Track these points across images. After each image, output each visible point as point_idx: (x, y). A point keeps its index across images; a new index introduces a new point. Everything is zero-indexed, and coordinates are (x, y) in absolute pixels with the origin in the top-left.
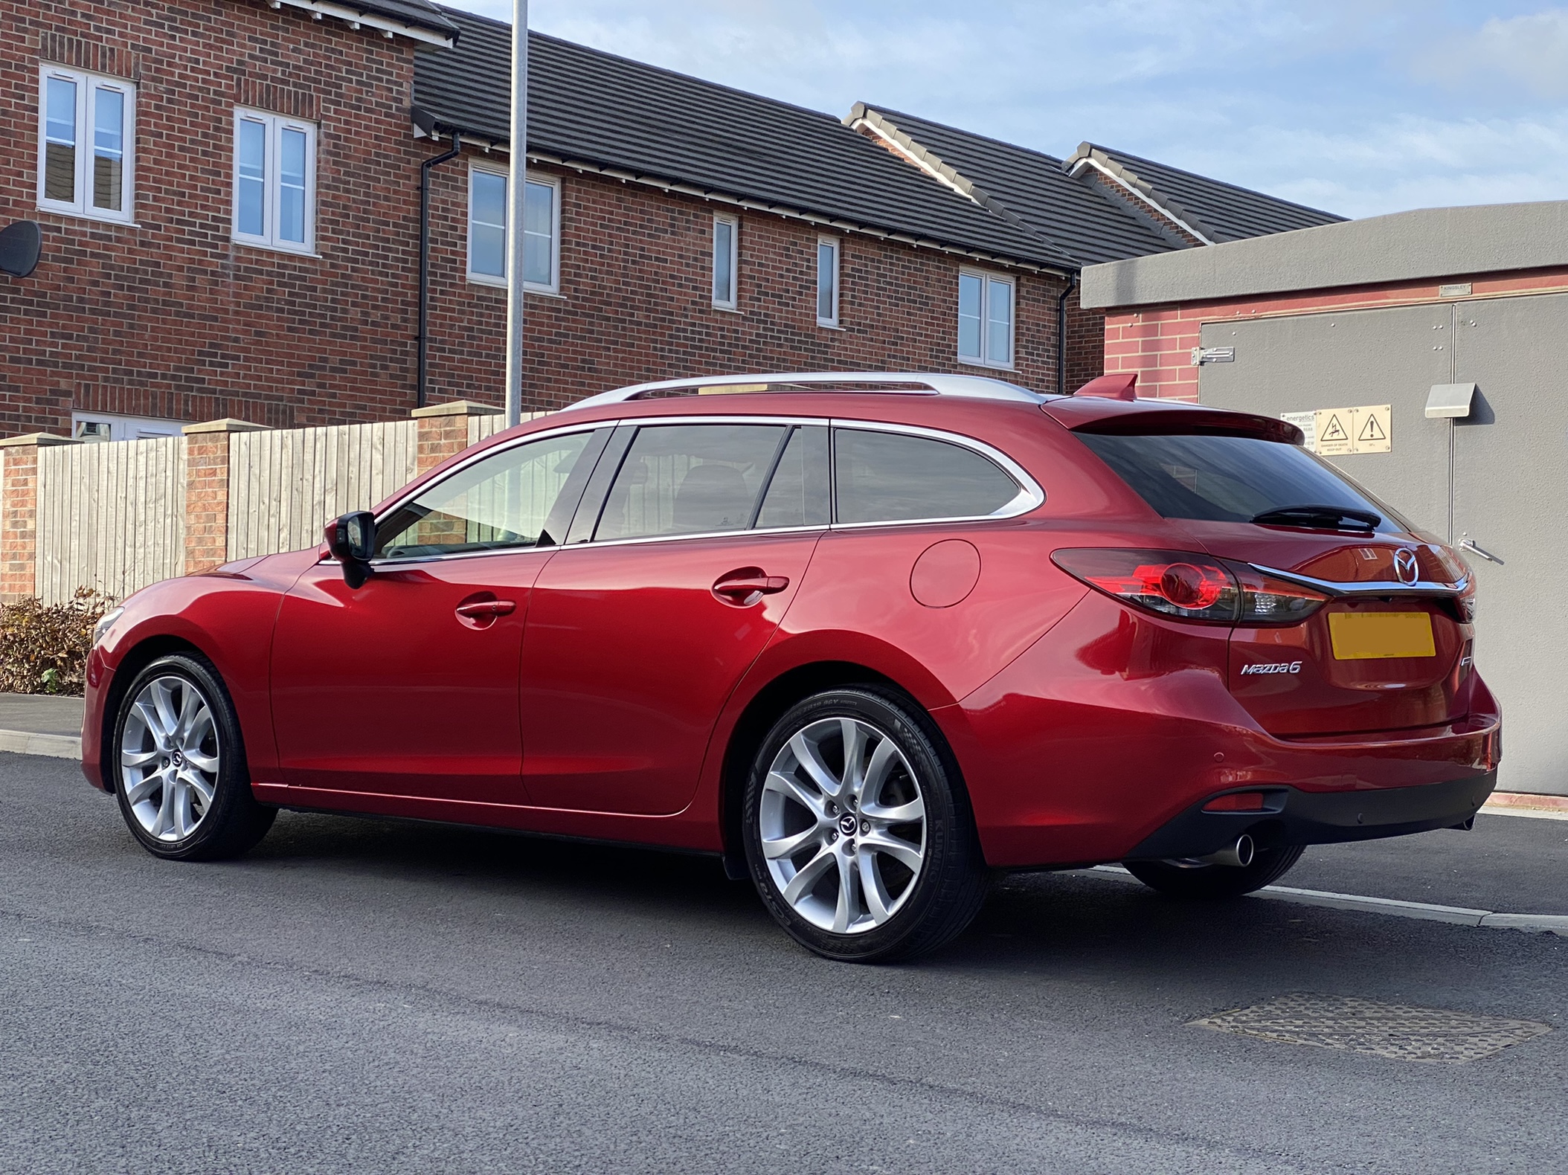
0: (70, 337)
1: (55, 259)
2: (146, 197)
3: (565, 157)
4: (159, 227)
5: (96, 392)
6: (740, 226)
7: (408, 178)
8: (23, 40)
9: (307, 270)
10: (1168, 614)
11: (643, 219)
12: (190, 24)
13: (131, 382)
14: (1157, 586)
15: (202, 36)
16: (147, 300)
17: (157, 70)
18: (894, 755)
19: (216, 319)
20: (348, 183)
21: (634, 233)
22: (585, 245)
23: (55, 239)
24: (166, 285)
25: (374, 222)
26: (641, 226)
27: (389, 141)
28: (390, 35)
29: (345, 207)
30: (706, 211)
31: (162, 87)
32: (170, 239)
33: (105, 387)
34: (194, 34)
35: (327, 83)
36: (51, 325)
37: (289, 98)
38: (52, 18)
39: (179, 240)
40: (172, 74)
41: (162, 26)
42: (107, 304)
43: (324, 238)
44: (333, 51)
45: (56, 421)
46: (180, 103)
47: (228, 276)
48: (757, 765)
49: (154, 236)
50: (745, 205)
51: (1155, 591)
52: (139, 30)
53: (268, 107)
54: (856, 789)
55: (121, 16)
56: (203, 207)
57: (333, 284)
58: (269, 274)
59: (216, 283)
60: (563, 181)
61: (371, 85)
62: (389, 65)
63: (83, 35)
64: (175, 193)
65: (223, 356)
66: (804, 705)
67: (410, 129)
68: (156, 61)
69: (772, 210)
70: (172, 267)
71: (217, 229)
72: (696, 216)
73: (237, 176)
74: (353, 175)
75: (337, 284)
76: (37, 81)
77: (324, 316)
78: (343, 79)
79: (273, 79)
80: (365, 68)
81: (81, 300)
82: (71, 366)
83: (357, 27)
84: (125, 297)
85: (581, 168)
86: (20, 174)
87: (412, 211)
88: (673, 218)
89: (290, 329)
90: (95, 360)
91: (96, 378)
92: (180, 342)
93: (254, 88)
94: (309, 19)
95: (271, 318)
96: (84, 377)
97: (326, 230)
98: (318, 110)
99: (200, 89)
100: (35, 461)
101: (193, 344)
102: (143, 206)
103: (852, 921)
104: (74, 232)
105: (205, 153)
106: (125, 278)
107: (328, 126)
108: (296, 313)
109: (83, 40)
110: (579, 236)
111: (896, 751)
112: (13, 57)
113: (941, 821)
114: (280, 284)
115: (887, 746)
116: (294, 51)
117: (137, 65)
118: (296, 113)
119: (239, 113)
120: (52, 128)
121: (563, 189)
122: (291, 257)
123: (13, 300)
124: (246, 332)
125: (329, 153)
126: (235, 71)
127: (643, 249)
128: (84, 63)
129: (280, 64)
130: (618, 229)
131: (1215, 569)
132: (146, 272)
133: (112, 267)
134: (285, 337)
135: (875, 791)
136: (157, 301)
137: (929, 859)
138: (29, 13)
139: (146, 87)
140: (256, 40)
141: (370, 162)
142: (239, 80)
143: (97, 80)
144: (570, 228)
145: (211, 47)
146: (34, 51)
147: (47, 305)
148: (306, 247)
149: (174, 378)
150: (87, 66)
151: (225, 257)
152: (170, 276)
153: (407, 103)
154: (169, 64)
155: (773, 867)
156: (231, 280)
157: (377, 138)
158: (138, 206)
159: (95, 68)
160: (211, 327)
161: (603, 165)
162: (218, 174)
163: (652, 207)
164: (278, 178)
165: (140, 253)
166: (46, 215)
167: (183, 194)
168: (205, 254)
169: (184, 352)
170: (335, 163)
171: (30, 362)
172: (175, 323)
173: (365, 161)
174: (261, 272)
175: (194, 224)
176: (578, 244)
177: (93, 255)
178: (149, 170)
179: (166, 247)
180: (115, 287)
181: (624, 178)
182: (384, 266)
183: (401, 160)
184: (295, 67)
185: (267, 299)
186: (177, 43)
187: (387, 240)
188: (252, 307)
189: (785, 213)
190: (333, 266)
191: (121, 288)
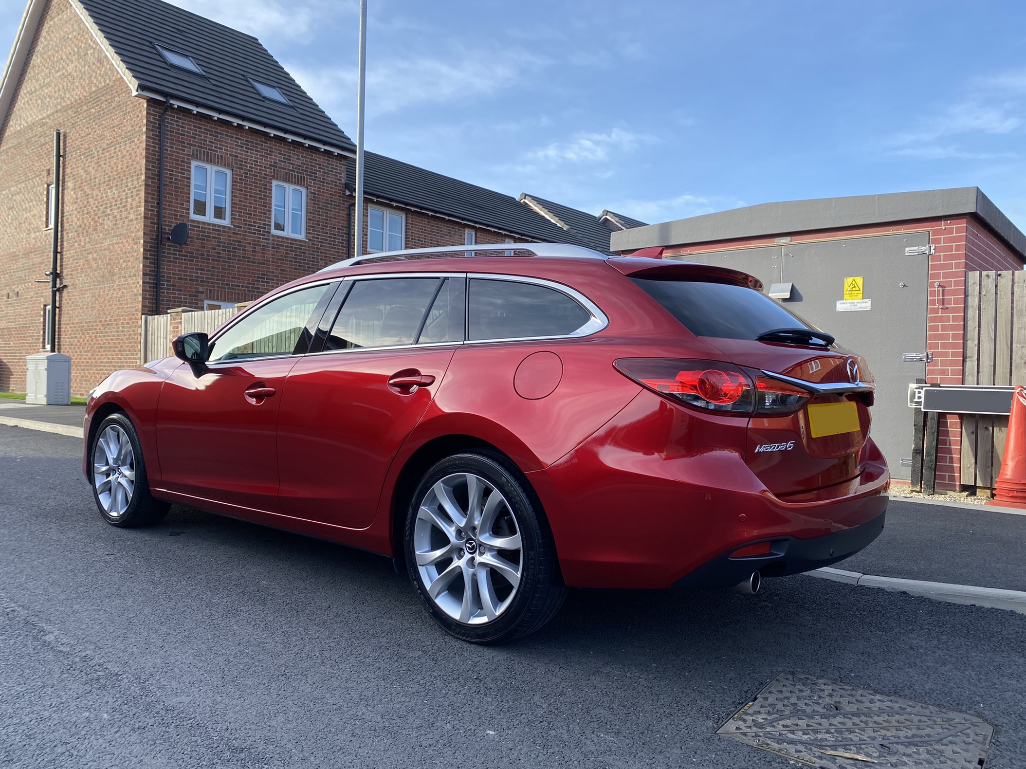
0: (203, 270)
1: (197, 239)
2: (236, 215)
3: (407, 204)
4: (241, 227)
5: (214, 292)
6: (476, 234)
7: (344, 210)
8: (184, 150)
9: (302, 246)
10: (701, 407)
11: (438, 230)
12: (254, 147)
13: (228, 288)
14: (695, 387)
15: (259, 152)
16: (236, 256)
17: (240, 165)
18: (501, 502)
19: (264, 264)
20: (319, 212)
21: (434, 235)
22: (415, 239)
23: (197, 231)
24: (243, 250)
25: (330, 227)
26: (437, 233)
27: (336, 195)
28: (336, 154)
29: (318, 221)
30: (462, 228)
31: (242, 171)
32: (246, 232)
33: (218, 290)
34: (256, 151)
35: (310, 172)
36: (195, 265)
37: (295, 177)
38: (197, 142)
39: (249, 232)
40: (247, 166)
41: (243, 147)
42: (219, 257)
43: (309, 233)
44: (313, 159)
45: (197, 304)
46: (249, 178)
47: (270, 247)
48: (413, 500)
49: (239, 230)
50: (478, 226)
51: (693, 390)
52: (233, 148)
53: (286, 181)
54: (476, 523)
55: (225, 142)
56: (259, 219)
57: (313, 251)
58: (286, 246)
59: (265, 250)
60: (406, 214)
61: (329, 174)
62: (336, 166)
63: (209, 149)
64: (247, 214)
65: (267, 279)
66: (444, 463)
67: (345, 191)
68: (240, 161)
69: (488, 228)
70: (246, 243)
71: (265, 228)
72: (458, 229)
73: (273, 208)
74: (321, 209)
75: (314, 251)
76: (190, 167)
77: (309, 264)
78: (317, 171)
79: (288, 170)
80: (326, 167)
81: (208, 255)
82: (204, 282)
83: (323, 150)
84: (227, 255)
85: (413, 209)
86: (183, 204)
87: (345, 224)
88: (450, 230)
89: (295, 269)
90: (214, 279)
91: (214, 287)
92: (249, 273)
93: (281, 173)
94: (304, 147)
95: (287, 264)
96: (209, 286)
97: (310, 230)
98: (307, 183)
99: (258, 173)
100: (181, 319)
101: (255, 274)
102: (234, 218)
103: (472, 615)
104: (205, 228)
105: (260, 198)
106: (226, 247)
107: (311, 189)
108: (297, 262)
109: (210, 152)
110: (413, 236)
111: (503, 500)
112: (180, 157)
113: (533, 552)
114: (291, 251)
115: (497, 496)
116: (297, 159)
117: (232, 162)
118: (298, 183)
119: (275, 183)
120: (196, 187)
121: (406, 217)
122: (296, 240)
123: (179, 255)
124: (276, 269)
125: (311, 199)
126: (273, 166)
127: (438, 242)
128: (210, 161)
129: (292, 164)
130: (428, 233)
131: (738, 374)
132: (235, 245)
133: (221, 243)
134: (293, 272)
135: (489, 525)
136: (240, 256)
137: (524, 579)
138: (187, 140)
139: (236, 171)
140: (282, 154)
141: (328, 204)
142: (274, 170)
143: (215, 168)
144: (409, 232)
145: (263, 156)
146: (189, 155)
147: (194, 257)
148: (302, 237)
149: (247, 287)
150: (211, 162)
151: (268, 239)
152: (245, 246)
153: (343, 181)
154: (245, 162)
155: (422, 571)
156: (270, 249)
157: (331, 194)
158: (232, 218)
159: (215, 163)
160: (262, 267)
161: (422, 208)
162: (266, 207)
163: (441, 225)
164: (290, 209)
165: (233, 237)
166: (193, 221)
167: (251, 214)
168: (260, 238)
169: (251, 277)
170: (314, 204)
171: (186, 279)
172: (247, 265)
173: (326, 203)
174: (283, 246)
175: (255, 226)
176: (412, 239)
177: (213, 237)
178: (237, 204)
179: (244, 235)
180: (222, 250)
181: (430, 213)
182: (334, 245)
183: (341, 203)
184: (298, 165)
185: (285, 257)
186: (249, 154)
187: (335, 235)
188: (279, 259)
189: (493, 230)
190: (313, 244)
191: (225, 251)
